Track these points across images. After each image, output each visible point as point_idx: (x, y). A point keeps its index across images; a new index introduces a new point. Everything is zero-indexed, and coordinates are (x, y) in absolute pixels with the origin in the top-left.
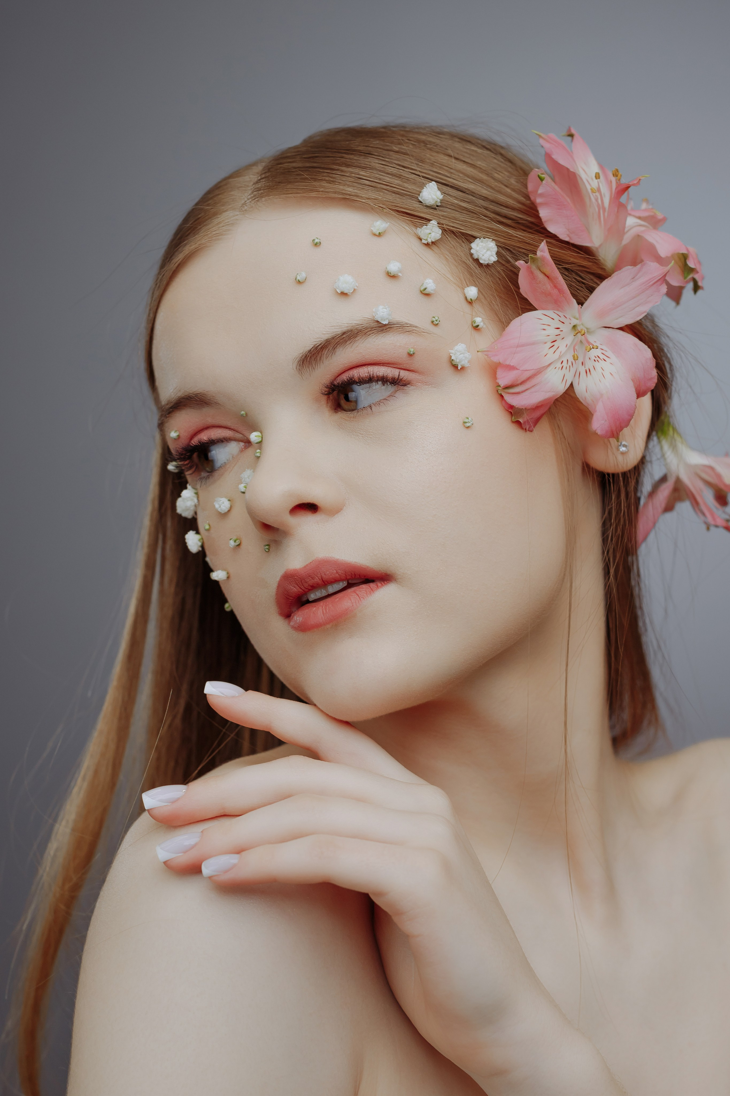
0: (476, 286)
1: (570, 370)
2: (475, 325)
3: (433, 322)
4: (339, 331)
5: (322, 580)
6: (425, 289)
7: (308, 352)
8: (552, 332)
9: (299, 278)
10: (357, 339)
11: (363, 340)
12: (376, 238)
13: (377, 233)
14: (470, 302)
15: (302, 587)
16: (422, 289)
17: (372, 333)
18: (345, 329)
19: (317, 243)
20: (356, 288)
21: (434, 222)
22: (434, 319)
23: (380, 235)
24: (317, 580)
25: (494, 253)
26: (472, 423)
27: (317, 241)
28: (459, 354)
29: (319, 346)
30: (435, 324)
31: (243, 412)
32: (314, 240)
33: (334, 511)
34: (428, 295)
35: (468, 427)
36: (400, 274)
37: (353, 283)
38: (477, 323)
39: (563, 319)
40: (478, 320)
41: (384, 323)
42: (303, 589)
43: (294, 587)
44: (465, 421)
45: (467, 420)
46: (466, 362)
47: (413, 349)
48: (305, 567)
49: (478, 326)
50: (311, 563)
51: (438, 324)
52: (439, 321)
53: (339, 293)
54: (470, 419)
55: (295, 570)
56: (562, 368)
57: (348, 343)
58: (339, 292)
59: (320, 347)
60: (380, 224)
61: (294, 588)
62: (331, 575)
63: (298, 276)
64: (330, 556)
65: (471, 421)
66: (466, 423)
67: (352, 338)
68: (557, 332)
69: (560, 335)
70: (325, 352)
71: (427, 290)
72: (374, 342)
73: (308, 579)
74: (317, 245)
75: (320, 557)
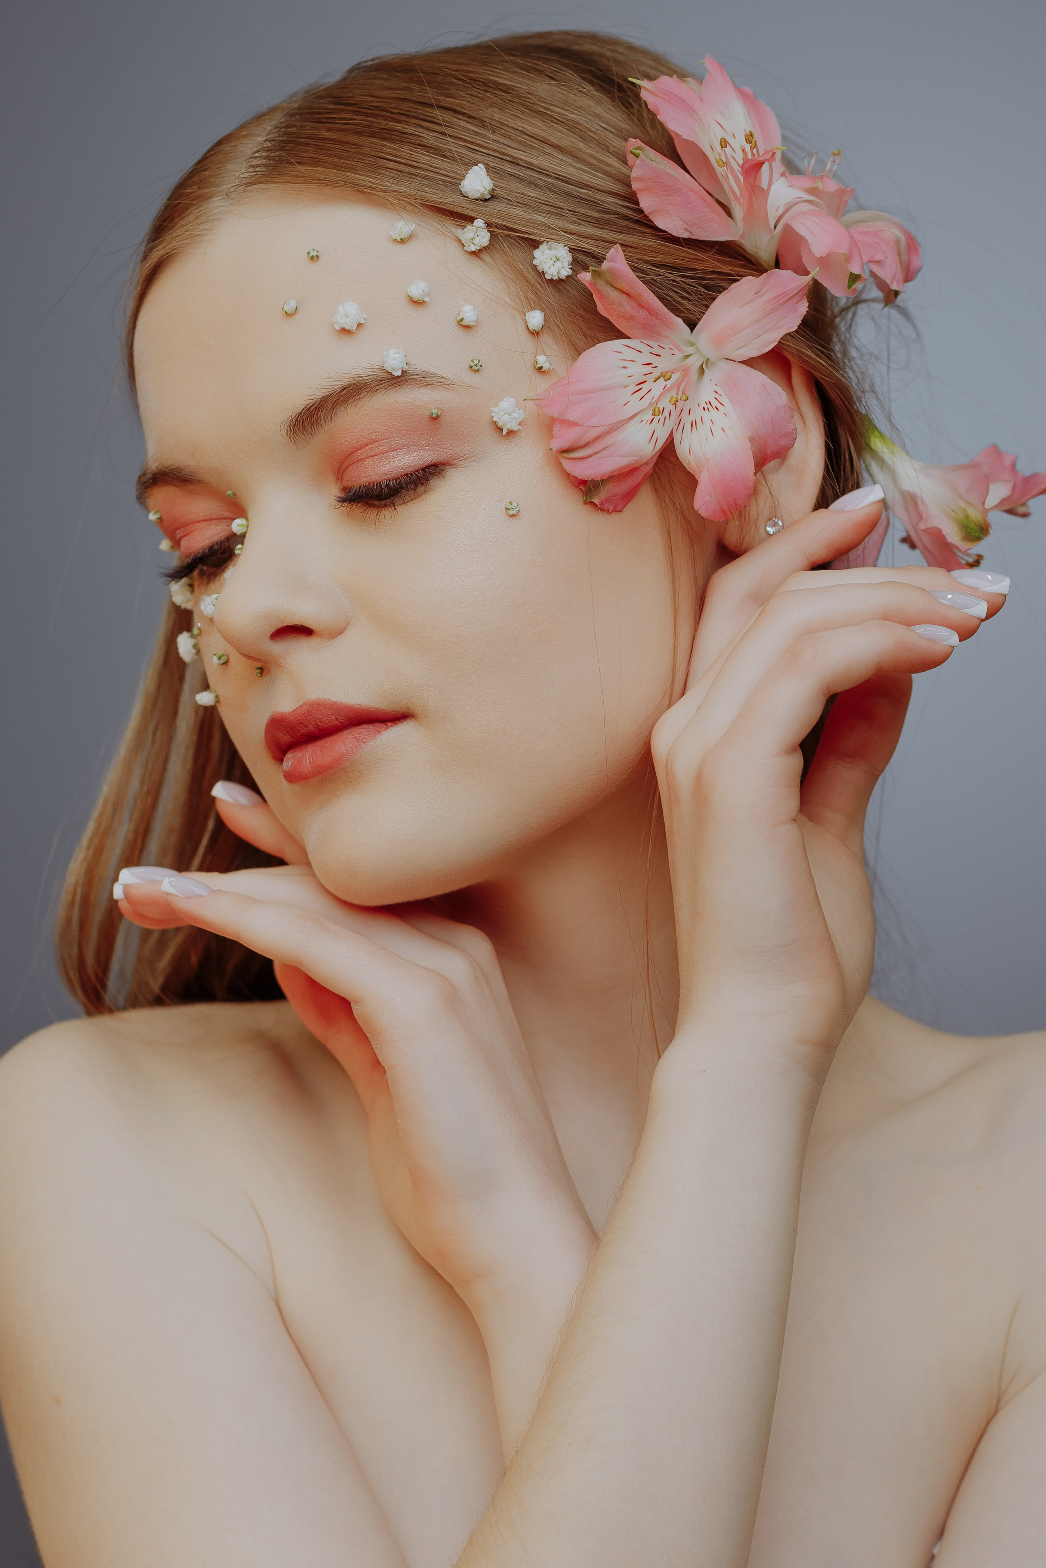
0: (542, 310)
1: (664, 423)
2: (537, 366)
3: (471, 367)
4: (338, 384)
5: (318, 728)
6: (462, 319)
7: (299, 416)
8: (637, 370)
9: (286, 309)
10: (362, 396)
11: (370, 398)
12: (398, 245)
13: (399, 239)
14: (535, 334)
15: (294, 736)
16: (459, 318)
17: (380, 389)
18: (345, 383)
19: (312, 256)
20: (363, 321)
21: (479, 223)
22: (472, 364)
23: (402, 241)
24: (311, 728)
25: (566, 264)
26: (517, 509)
27: (313, 253)
28: (502, 413)
29: (311, 406)
30: (475, 369)
31: (229, 492)
32: (309, 253)
33: (335, 633)
34: (468, 327)
35: (513, 516)
36: (427, 299)
37: (357, 316)
38: (539, 364)
39: (657, 350)
40: (542, 360)
41: (396, 375)
42: (296, 737)
43: (285, 735)
44: (507, 507)
45: (510, 507)
46: (514, 424)
47: (436, 410)
48: (294, 711)
49: (541, 368)
50: (301, 705)
51: (478, 370)
52: (481, 366)
53: (339, 330)
54: (514, 504)
55: (283, 714)
56: (652, 421)
57: (351, 401)
58: (338, 328)
59: (313, 407)
60: (402, 225)
61: (285, 737)
62: (329, 722)
63: (285, 306)
64: (325, 697)
65: (516, 508)
66: (509, 509)
67: (354, 396)
68: (648, 369)
69: (651, 373)
70: (321, 414)
71: (463, 321)
72: (384, 400)
73: (300, 727)
74: (314, 259)
75: (313, 698)
